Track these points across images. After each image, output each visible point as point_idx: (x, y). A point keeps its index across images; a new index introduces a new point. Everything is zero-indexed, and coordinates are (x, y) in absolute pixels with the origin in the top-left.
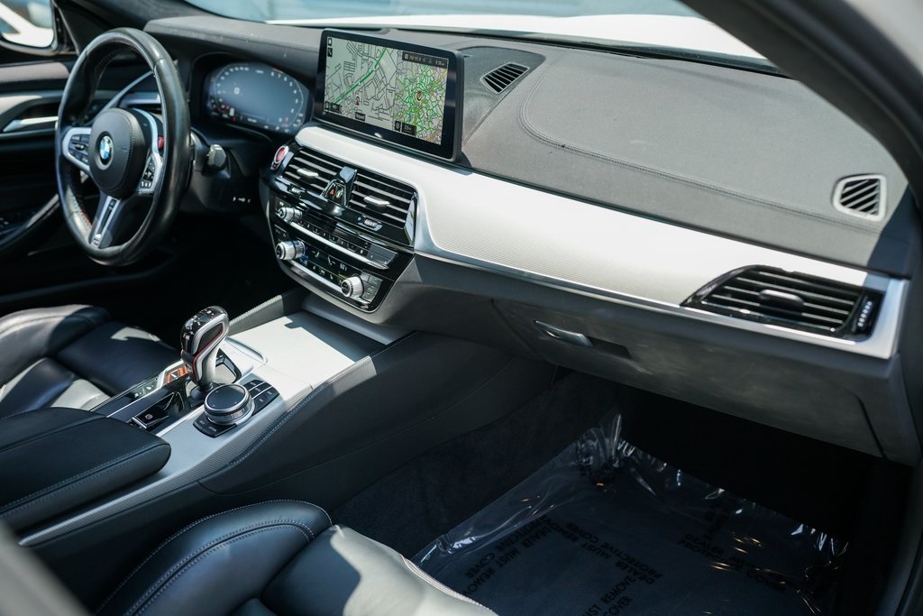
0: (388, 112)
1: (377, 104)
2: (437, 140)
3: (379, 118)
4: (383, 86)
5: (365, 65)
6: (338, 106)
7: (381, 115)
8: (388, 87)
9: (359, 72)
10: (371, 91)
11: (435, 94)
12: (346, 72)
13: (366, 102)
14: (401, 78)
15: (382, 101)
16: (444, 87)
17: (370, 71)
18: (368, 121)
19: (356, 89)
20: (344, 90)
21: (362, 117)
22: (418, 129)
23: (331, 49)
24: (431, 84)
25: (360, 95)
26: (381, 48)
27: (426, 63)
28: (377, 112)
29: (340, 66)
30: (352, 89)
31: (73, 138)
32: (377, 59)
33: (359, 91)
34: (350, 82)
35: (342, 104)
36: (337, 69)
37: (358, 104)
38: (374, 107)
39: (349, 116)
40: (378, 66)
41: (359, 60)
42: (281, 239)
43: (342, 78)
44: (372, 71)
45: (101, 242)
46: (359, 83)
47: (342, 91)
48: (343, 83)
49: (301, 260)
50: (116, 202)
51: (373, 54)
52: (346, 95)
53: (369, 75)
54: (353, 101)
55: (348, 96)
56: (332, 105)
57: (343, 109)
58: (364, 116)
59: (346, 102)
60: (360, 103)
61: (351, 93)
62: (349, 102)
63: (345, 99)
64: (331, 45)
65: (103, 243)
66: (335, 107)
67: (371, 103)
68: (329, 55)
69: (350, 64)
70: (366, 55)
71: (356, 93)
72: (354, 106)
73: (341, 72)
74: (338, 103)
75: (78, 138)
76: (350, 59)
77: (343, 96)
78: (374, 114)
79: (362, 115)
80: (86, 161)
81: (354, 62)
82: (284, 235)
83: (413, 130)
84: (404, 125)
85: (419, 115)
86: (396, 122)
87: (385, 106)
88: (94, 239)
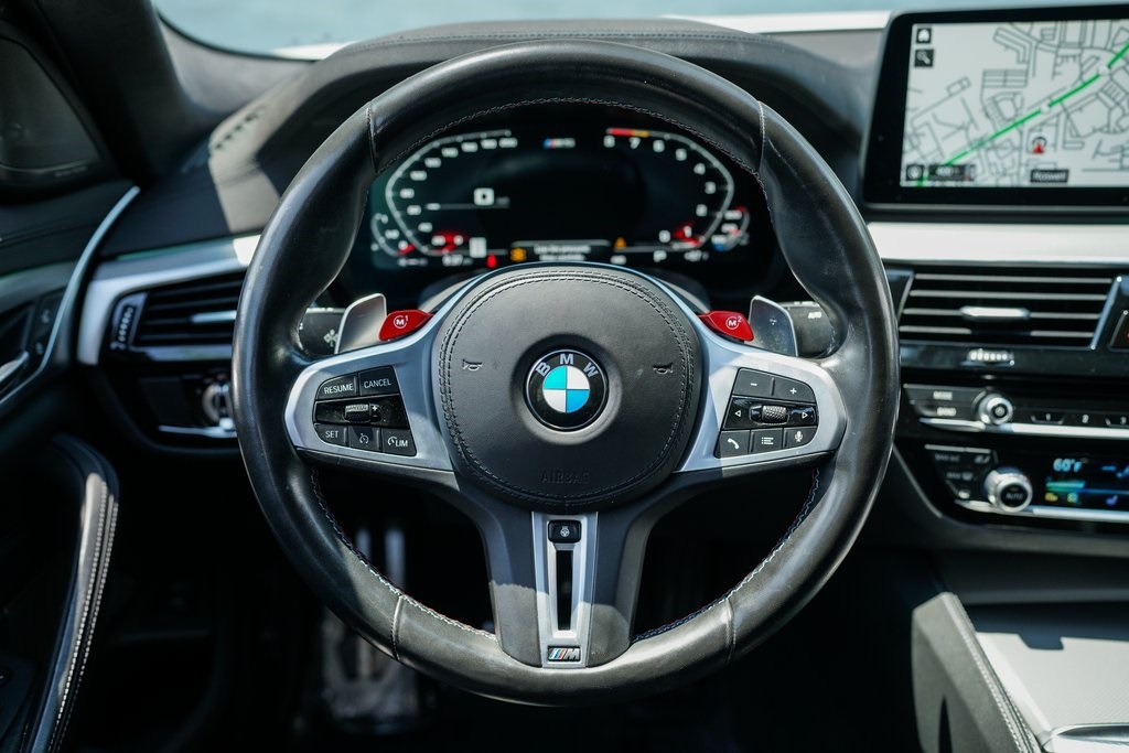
1: (1111, 141)
3: (1121, 169)
5: (1071, 68)
6: (962, 168)
7: (1126, 163)
9: (1039, 89)
10: (1092, 116)
12: (989, 93)
13: (1076, 140)
17: (1086, 78)
18: (1075, 181)
20: (985, 128)
21: (1062, 176)
23: (930, 54)
25: (1048, 133)
28: (1118, 156)
29: (964, 83)
30: (1016, 125)
31: (328, 391)
32: (1118, 49)
33: (1043, 124)
34: (1008, 109)
35: (977, 162)
36: (953, 90)
37: (1039, 150)
38: (1104, 149)
39: (1005, 182)
40: (1120, 62)
41: (1045, 59)
42: (961, 471)
43: (976, 108)
44: (1097, 76)
45: (590, 648)
46: (1045, 108)
47: (975, 134)
48: (980, 118)
49: (1050, 497)
50: (578, 524)
51: (1101, 41)
52: (992, 138)
53: (1085, 84)
54: (1019, 149)
55: (998, 140)
56: (933, 169)
57: (979, 170)
58: (1067, 172)
59: (992, 154)
60: (1048, 150)
61: (1013, 134)
62: (1002, 153)
63: (988, 149)
64: (929, 42)
65: (601, 647)
66: (947, 171)
67: (1091, 143)
68: (919, 63)
69: (1006, 73)
70: (1070, 46)
71: (1031, 130)
72: (1025, 157)
73: (972, 95)
74: (961, 161)
75: (348, 387)
76: (1008, 60)
77: (980, 144)
78: (1102, 162)
79: (1055, 171)
80: (404, 443)
81: (1024, 67)
82: (979, 460)
88: (551, 648)
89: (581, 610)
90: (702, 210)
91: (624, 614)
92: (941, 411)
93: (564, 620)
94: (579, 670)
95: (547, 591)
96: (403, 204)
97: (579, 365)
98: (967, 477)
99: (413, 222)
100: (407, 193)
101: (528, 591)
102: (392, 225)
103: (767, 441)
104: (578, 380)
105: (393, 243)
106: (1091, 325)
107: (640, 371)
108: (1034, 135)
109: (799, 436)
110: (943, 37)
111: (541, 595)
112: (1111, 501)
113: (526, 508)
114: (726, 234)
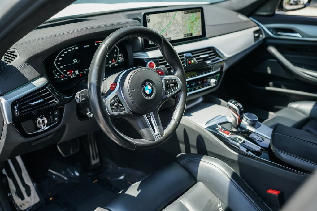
0: (181, 33)
1: (175, 32)
2: (201, 34)
3: (177, 36)
4: (177, 25)
5: (168, 20)
7: (178, 35)
8: (180, 24)
9: (165, 24)
10: (172, 28)
12: (159, 26)
13: (171, 32)
14: (184, 20)
15: (178, 30)
17: (171, 21)
18: (172, 39)
19: (165, 30)
21: (170, 39)
22: (193, 33)
23: (149, 20)
24: (196, 18)
25: (167, 32)
26: (174, 13)
27: (193, 12)
28: (176, 34)
29: (155, 24)
31: (111, 102)
32: (173, 17)
33: (166, 30)
36: (154, 26)
37: (167, 35)
40: (174, 19)
41: (165, 19)
43: (157, 28)
45: (160, 134)
46: (166, 27)
50: (150, 114)
51: (171, 16)
53: (171, 23)
58: (170, 38)
60: (168, 34)
61: (163, 32)
64: (149, 18)
67: (173, 32)
68: (148, 22)
69: (160, 22)
70: (167, 17)
71: (165, 31)
73: (156, 26)
75: (113, 101)
76: (160, 20)
78: (174, 36)
79: (169, 38)
81: (162, 21)
83: (191, 34)
84: (188, 34)
85: (193, 29)
86: (185, 35)
87: (179, 31)
88: (155, 136)
89: (156, 129)
90: (115, 55)
94: (160, 138)
96: (59, 66)
97: (149, 84)
99: (62, 70)
100: (59, 63)
101: (148, 128)
102: (58, 72)
103: (172, 90)
104: (149, 87)
105: (59, 76)
108: (166, 32)
109: (176, 88)
110: (151, 17)
112: (193, 90)
114: (120, 59)
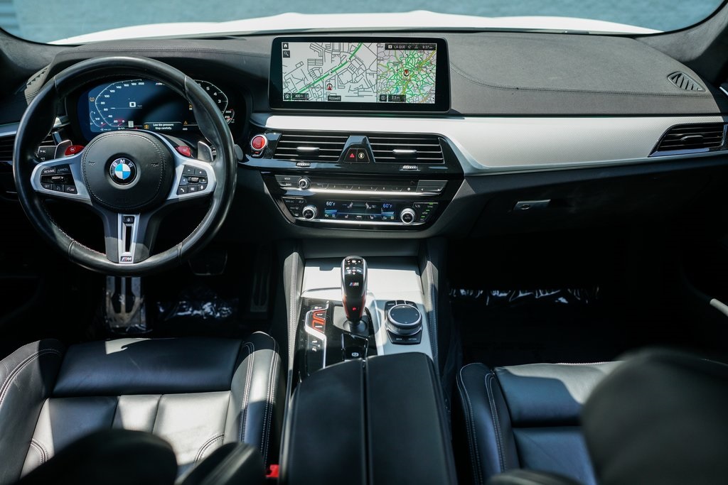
0: (370, 89)
1: (354, 86)
2: (431, 100)
3: (359, 96)
4: (361, 71)
5: (337, 60)
6: (304, 94)
7: (360, 93)
8: (368, 71)
9: (327, 66)
10: (346, 77)
11: (425, 69)
12: (310, 67)
13: (342, 85)
14: (384, 63)
15: (362, 82)
16: (435, 63)
17: (343, 62)
18: (344, 100)
19: (325, 79)
20: (311, 80)
21: (337, 99)
22: (408, 96)
23: (289, 52)
24: (420, 63)
25: (332, 82)
26: (356, 44)
27: (412, 49)
28: (357, 91)
29: (301, 63)
30: (321, 79)
31: (46, 172)
32: (352, 53)
33: (330, 79)
34: (318, 74)
35: (309, 92)
36: (298, 66)
37: (330, 89)
38: (352, 89)
39: (319, 100)
40: (353, 58)
41: (328, 56)
42: (295, 206)
43: (306, 73)
44: (347, 62)
45: (135, 257)
46: (330, 73)
47: (307, 82)
48: (308, 76)
49: (326, 215)
50: (134, 217)
51: (346, 50)
52: (314, 84)
53: (343, 65)
54: (323, 88)
55: (315, 85)
56: (294, 95)
57: (310, 96)
58: (340, 96)
59: (313, 90)
60: (333, 89)
61: (320, 82)
62: (317, 90)
63: (312, 88)
64: (287, 48)
65: (139, 257)
66: (299, 96)
67: (347, 86)
68: (285, 56)
69: (315, 60)
70: (336, 51)
71: (326, 81)
72: (325, 91)
73: (304, 67)
74: (303, 92)
75: (53, 171)
76: (315, 56)
77: (309, 86)
78: (351, 93)
79: (336, 97)
80: (73, 190)
81: (321, 58)
82: (300, 202)
83: (402, 97)
84: (390, 96)
85: (408, 87)
86: (381, 96)
87: (365, 86)
88: (122, 257)
89: (133, 245)
91: (148, 247)
92: (287, 185)
93: (128, 249)
94: (131, 264)
95: (122, 239)
96: (101, 107)
97: (127, 163)
98: (297, 208)
99: (106, 114)
101: (115, 239)
102: (97, 115)
103: (192, 189)
104: (126, 168)
105: (98, 122)
106: (339, 153)
107: (147, 165)
108: (327, 83)
109: (202, 187)
110: (292, 46)
111: (119, 240)
112: (346, 217)
113: (116, 212)
114: (226, 119)
